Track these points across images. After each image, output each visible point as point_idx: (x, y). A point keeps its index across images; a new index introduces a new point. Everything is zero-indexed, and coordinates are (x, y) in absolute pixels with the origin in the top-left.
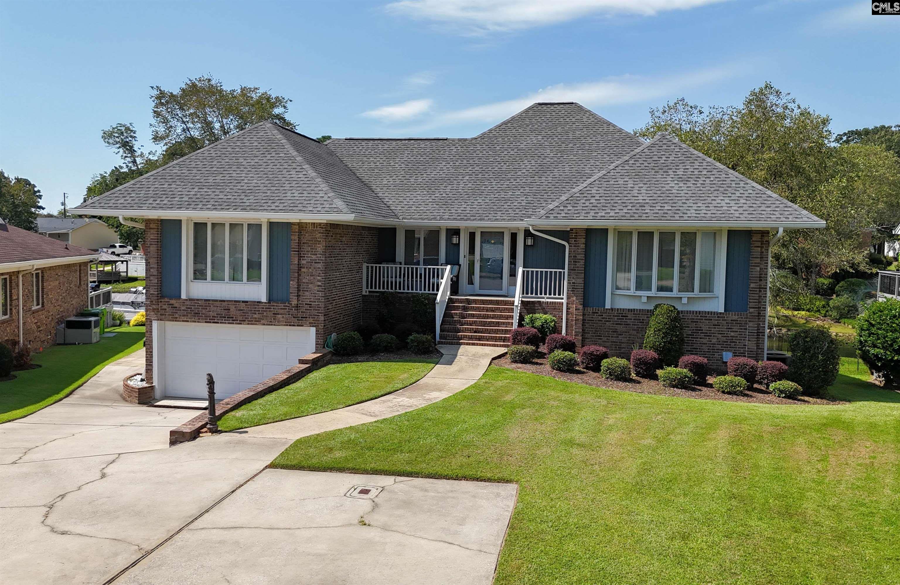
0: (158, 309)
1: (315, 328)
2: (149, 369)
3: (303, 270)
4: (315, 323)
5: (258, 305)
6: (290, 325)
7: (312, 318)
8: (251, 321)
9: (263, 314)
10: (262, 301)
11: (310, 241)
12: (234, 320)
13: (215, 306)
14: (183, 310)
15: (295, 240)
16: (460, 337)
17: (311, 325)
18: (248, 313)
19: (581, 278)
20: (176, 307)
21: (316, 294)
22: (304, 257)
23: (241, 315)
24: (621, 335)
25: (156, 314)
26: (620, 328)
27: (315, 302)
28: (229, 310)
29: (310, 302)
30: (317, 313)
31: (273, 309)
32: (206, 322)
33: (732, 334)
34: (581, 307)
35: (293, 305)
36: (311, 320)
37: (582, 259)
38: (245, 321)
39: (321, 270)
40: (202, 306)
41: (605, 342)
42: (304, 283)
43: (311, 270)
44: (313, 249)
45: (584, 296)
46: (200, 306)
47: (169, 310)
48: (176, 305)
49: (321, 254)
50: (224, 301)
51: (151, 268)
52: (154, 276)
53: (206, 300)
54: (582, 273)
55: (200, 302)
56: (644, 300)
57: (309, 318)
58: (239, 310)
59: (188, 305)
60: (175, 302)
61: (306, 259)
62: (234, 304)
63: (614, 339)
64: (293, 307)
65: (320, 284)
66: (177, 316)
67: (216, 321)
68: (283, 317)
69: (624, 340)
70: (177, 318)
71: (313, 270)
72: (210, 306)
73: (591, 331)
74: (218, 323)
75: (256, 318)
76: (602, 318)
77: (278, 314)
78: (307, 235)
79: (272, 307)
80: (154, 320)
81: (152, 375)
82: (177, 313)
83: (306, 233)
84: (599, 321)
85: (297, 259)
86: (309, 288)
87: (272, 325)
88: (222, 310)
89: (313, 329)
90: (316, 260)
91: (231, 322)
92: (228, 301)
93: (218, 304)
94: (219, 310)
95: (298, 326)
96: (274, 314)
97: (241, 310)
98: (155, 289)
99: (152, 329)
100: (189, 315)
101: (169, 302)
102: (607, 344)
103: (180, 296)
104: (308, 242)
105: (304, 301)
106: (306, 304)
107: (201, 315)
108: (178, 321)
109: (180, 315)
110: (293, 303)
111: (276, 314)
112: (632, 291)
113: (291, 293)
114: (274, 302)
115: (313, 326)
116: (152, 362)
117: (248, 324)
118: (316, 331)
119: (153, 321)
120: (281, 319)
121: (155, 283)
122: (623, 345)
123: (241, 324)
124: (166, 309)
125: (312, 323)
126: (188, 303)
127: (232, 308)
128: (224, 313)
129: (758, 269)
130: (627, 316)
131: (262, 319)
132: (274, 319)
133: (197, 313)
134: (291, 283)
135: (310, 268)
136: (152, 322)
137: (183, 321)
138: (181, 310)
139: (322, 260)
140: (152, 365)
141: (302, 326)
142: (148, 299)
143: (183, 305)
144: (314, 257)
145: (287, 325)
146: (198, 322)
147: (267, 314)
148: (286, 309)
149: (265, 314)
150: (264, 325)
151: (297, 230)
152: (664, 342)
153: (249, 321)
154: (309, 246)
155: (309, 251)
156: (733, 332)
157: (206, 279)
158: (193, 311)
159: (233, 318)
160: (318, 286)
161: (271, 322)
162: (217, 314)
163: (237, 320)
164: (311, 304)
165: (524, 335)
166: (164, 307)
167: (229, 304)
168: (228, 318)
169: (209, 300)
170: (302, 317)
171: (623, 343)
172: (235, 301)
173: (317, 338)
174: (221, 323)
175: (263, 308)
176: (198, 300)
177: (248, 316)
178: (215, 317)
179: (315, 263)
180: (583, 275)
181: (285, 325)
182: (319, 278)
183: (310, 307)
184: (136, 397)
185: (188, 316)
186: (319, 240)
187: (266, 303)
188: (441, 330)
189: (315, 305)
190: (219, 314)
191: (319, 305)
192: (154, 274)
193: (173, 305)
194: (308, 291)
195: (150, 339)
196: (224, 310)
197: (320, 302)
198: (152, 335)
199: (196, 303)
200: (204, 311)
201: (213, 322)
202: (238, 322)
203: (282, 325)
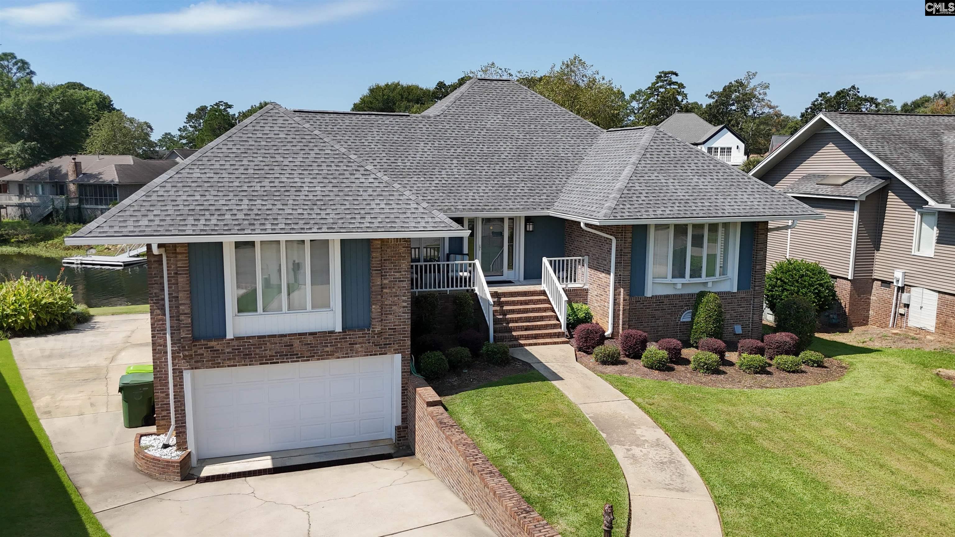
0: (192, 355)
1: (400, 354)
2: (181, 432)
3: (385, 290)
4: (401, 349)
5: (331, 336)
6: (371, 355)
7: (397, 343)
8: (322, 356)
9: (337, 345)
10: (337, 331)
11: (392, 257)
12: (299, 358)
13: (272, 344)
14: (228, 353)
15: (376, 258)
16: (517, 337)
17: (396, 351)
18: (318, 347)
19: (628, 271)
20: (218, 350)
21: (401, 316)
22: (387, 275)
23: (309, 350)
24: (658, 319)
25: (187, 362)
26: (658, 313)
27: (400, 325)
28: (292, 345)
29: (394, 326)
30: (403, 337)
31: (349, 338)
32: (261, 364)
33: (741, 309)
34: (627, 297)
35: (376, 332)
36: (396, 346)
37: (629, 253)
38: (314, 356)
39: (407, 290)
40: (255, 345)
41: (646, 327)
42: (387, 305)
43: (394, 290)
44: (396, 266)
45: (630, 287)
46: (252, 345)
47: (207, 354)
48: (218, 347)
49: (405, 271)
50: (285, 336)
51: (181, 304)
52: (185, 314)
53: (260, 337)
54: (629, 266)
55: (251, 341)
56: (679, 286)
57: (394, 344)
58: (305, 344)
59: (234, 346)
60: (216, 343)
61: (388, 278)
62: (299, 339)
63: (653, 324)
64: (376, 334)
65: (405, 304)
66: (219, 361)
67: (275, 361)
68: (362, 347)
69: (661, 324)
70: (220, 363)
71: (397, 290)
72: (266, 344)
73: (633, 318)
74: (278, 363)
75: (328, 352)
76: (644, 306)
77: (356, 344)
78: (389, 250)
79: (348, 337)
80: (185, 369)
81: (186, 438)
82: (219, 357)
83: (388, 248)
84: (641, 308)
85: (379, 279)
86: (393, 311)
87: (348, 357)
88: (282, 346)
89: (398, 357)
90: (400, 278)
91: (295, 359)
92: (290, 335)
93: (277, 340)
94: (278, 348)
95: (380, 354)
96: (350, 344)
97: (309, 344)
98: (188, 331)
99: (182, 382)
100: (237, 358)
101: (207, 344)
102: (647, 329)
103: (226, 336)
104: (390, 258)
105: (387, 326)
106: (389, 329)
107: (253, 356)
108: (221, 367)
109: (225, 360)
110: (376, 330)
111: (353, 344)
112: (669, 279)
113: (374, 319)
114: (349, 330)
115: (398, 353)
116: (185, 423)
117: (318, 359)
118: (402, 358)
119: (184, 371)
120: (360, 349)
121: (187, 324)
122: (660, 329)
123: (309, 360)
124: (203, 354)
125: (397, 349)
126: (235, 343)
127: (296, 343)
128: (284, 350)
129: (762, 252)
130: (663, 302)
131: (336, 352)
132: (350, 350)
133: (247, 355)
134: (373, 307)
135: (394, 287)
136: (182, 372)
137: (229, 366)
138: (225, 353)
139: (407, 278)
140: (185, 426)
141: (386, 354)
142: (175, 344)
143: (229, 346)
144: (398, 275)
145: (367, 355)
146: (250, 365)
147: (341, 345)
148: (365, 337)
149: (339, 345)
150: (339, 358)
151: (379, 246)
152: (715, 327)
153: (319, 356)
154: (392, 263)
155: (391, 269)
156: (742, 307)
157: (256, 311)
158: (242, 352)
159: (297, 354)
160: (404, 307)
161: (346, 354)
162: (276, 353)
163: (304, 357)
164: (395, 329)
165: (596, 333)
166: (200, 351)
167: (291, 339)
168: (290, 355)
169: (264, 337)
170: (384, 345)
171: (660, 326)
172: (300, 334)
173: (403, 365)
174: (281, 362)
175: (337, 339)
176: (248, 338)
177: (317, 350)
178: (274, 356)
179: (399, 281)
180: (630, 267)
181: (365, 356)
182: (404, 298)
183: (394, 332)
184: (178, 473)
185: (235, 359)
186: (403, 255)
187: (340, 332)
188: (495, 332)
189: (400, 328)
190: (279, 352)
191: (405, 328)
192: (186, 312)
193: (213, 347)
194: (391, 314)
195: (181, 394)
196: (285, 346)
197: (406, 325)
198: (183, 388)
199: (246, 342)
200: (257, 351)
201: (271, 363)
202: (305, 359)
203: (361, 356)
